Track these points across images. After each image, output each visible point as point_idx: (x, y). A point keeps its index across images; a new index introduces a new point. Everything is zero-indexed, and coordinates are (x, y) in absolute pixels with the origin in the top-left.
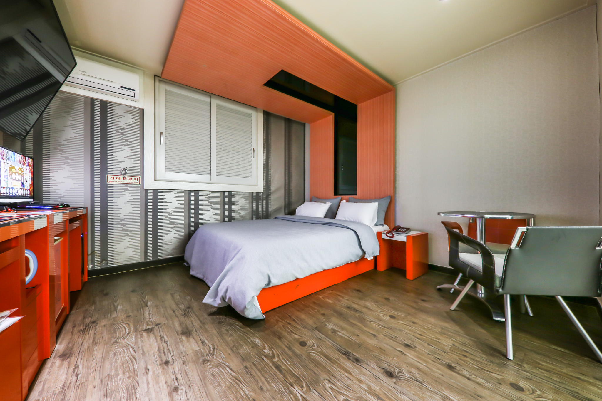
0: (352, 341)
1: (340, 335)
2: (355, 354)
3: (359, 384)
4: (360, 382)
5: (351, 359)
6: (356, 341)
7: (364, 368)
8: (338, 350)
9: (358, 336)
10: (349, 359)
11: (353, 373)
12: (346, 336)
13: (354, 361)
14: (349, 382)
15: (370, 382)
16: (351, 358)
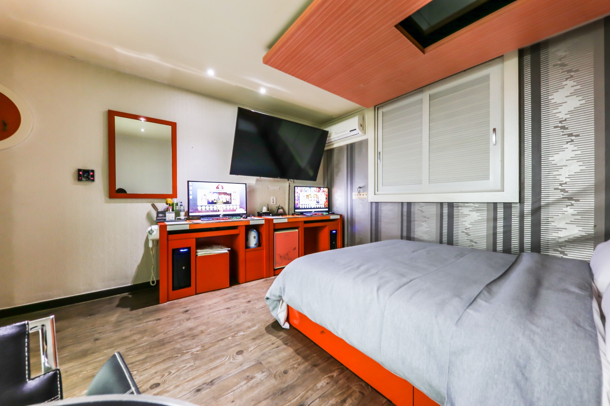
0: (227, 393)
1: (240, 383)
2: (206, 391)
3: (175, 385)
4: (176, 386)
5: (203, 386)
6: (224, 397)
7: (187, 394)
8: (219, 378)
9: (233, 402)
10: (203, 384)
11: (187, 383)
12: (237, 389)
13: (199, 388)
14: (182, 378)
15: (171, 394)
16: (205, 386)
